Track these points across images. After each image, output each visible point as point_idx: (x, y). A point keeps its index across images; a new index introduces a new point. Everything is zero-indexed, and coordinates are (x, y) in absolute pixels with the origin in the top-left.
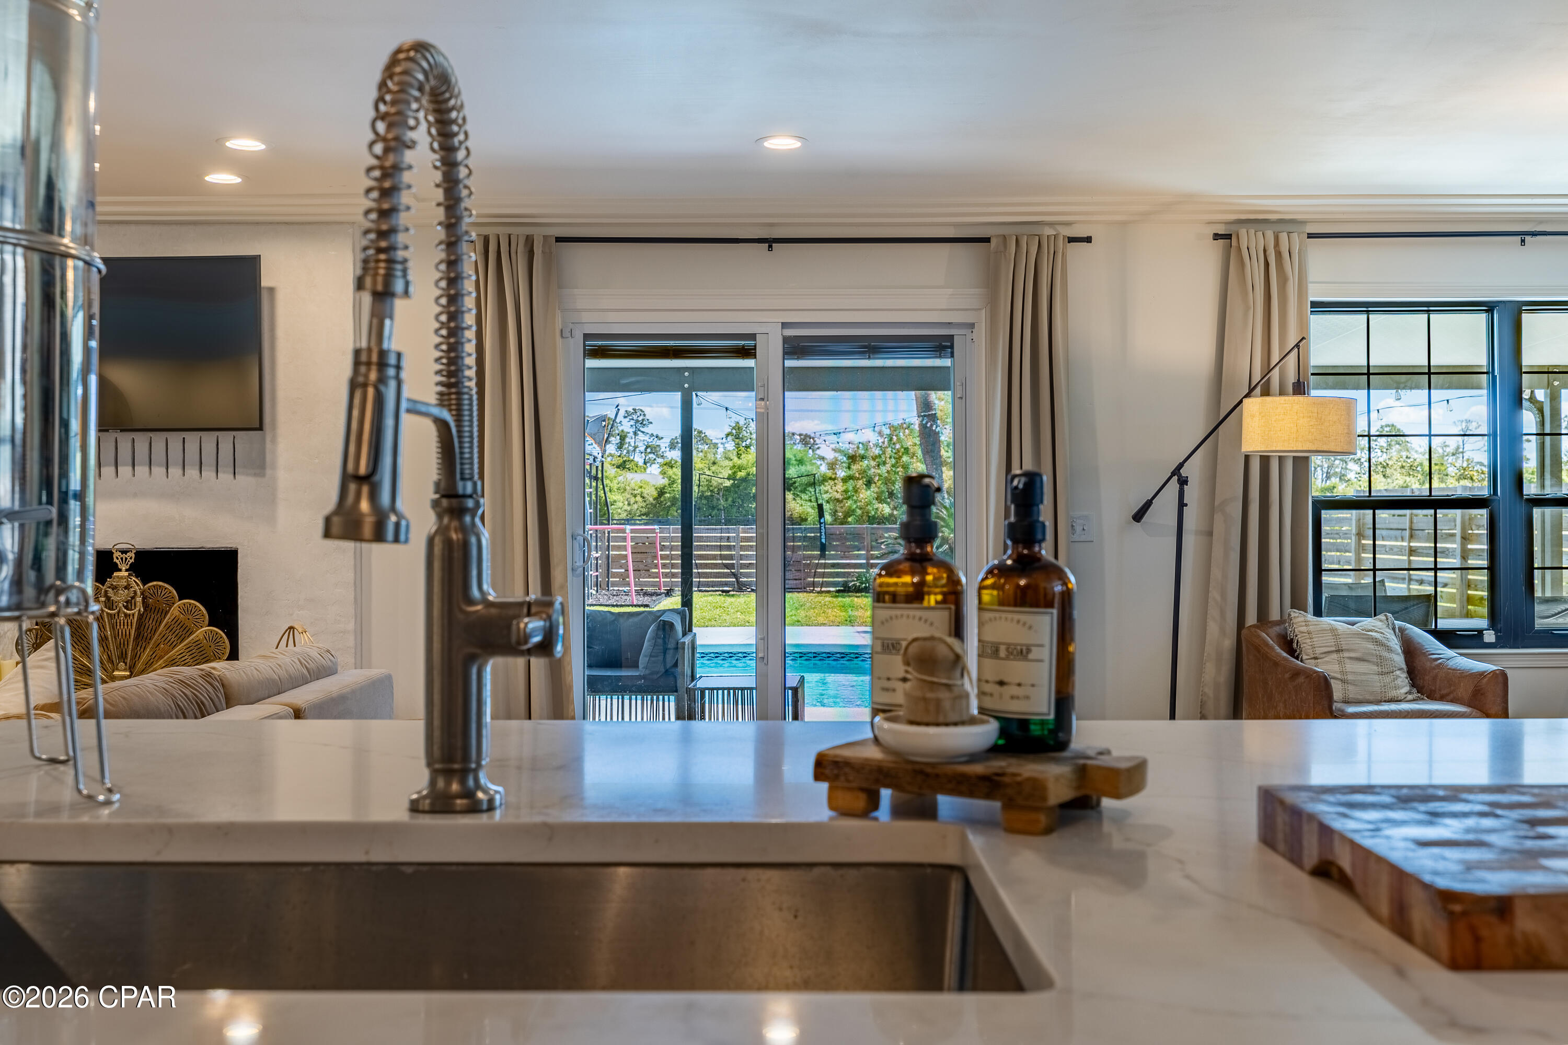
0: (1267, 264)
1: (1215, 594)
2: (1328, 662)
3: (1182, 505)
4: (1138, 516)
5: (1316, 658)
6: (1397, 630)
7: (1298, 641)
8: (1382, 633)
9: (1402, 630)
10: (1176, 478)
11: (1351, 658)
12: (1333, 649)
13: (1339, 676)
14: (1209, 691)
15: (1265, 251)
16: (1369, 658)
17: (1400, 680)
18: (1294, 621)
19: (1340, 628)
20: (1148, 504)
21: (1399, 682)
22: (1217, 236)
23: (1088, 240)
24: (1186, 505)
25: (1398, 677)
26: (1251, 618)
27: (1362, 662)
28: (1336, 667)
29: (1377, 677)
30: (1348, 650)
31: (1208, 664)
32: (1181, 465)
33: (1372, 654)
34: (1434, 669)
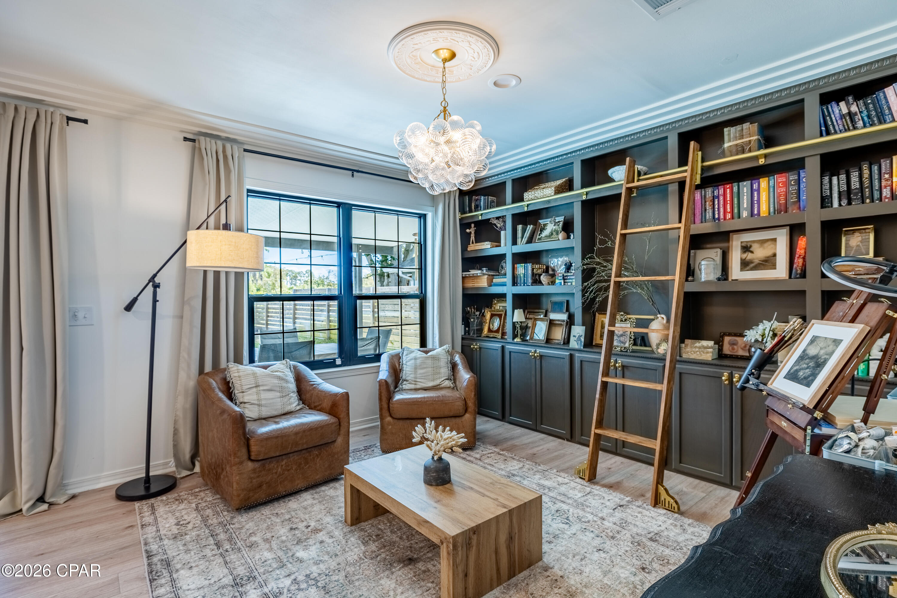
0: (218, 160)
1: (184, 354)
2: (250, 394)
3: (155, 301)
4: (129, 308)
5: (243, 392)
6: (292, 369)
7: (232, 382)
8: (283, 372)
9: (295, 367)
10: (151, 283)
11: (264, 390)
12: (254, 385)
13: (256, 402)
14: (180, 414)
15: (217, 153)
16: (275, 389)
17: (293, 398)
18: (231, 370)
19: (258, 372)
20: (135, 300)
21: (292, 400)
22: (186, 139)
23: (85, 122)
24: (158, 301)
25: (292, 397)
26: (208, 368)
27: (271, 392)
28: (255, 397)
29: (279, 399)
30: (262, 385)
31: (179, 397)
32: (155, 276)
33: (277, 386)
34: (311, 390)
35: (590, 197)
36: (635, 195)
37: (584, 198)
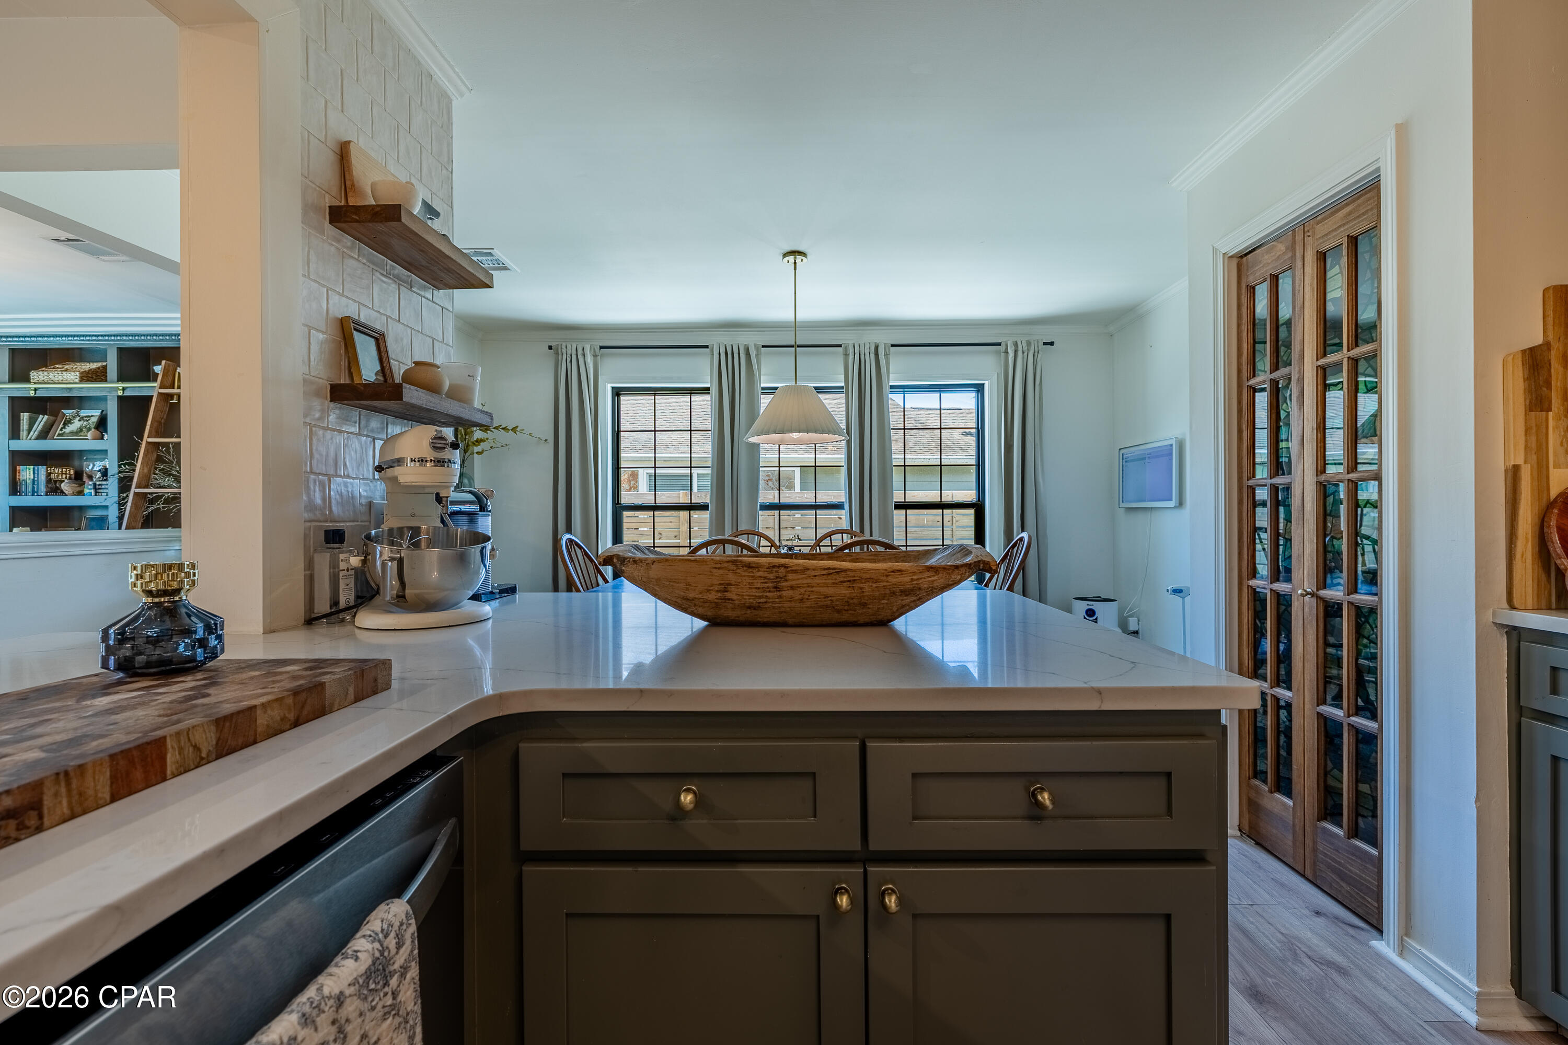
35: (127, 393)
36: (174, 401)
37: (120, 393)
